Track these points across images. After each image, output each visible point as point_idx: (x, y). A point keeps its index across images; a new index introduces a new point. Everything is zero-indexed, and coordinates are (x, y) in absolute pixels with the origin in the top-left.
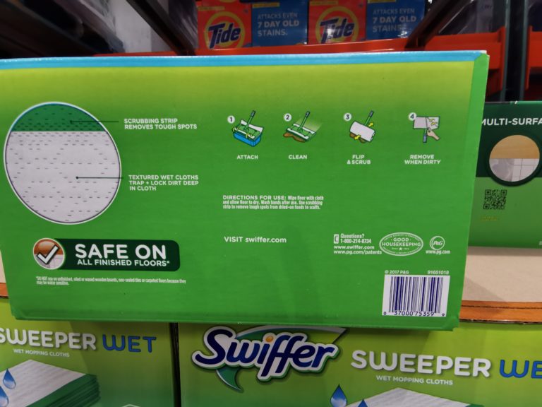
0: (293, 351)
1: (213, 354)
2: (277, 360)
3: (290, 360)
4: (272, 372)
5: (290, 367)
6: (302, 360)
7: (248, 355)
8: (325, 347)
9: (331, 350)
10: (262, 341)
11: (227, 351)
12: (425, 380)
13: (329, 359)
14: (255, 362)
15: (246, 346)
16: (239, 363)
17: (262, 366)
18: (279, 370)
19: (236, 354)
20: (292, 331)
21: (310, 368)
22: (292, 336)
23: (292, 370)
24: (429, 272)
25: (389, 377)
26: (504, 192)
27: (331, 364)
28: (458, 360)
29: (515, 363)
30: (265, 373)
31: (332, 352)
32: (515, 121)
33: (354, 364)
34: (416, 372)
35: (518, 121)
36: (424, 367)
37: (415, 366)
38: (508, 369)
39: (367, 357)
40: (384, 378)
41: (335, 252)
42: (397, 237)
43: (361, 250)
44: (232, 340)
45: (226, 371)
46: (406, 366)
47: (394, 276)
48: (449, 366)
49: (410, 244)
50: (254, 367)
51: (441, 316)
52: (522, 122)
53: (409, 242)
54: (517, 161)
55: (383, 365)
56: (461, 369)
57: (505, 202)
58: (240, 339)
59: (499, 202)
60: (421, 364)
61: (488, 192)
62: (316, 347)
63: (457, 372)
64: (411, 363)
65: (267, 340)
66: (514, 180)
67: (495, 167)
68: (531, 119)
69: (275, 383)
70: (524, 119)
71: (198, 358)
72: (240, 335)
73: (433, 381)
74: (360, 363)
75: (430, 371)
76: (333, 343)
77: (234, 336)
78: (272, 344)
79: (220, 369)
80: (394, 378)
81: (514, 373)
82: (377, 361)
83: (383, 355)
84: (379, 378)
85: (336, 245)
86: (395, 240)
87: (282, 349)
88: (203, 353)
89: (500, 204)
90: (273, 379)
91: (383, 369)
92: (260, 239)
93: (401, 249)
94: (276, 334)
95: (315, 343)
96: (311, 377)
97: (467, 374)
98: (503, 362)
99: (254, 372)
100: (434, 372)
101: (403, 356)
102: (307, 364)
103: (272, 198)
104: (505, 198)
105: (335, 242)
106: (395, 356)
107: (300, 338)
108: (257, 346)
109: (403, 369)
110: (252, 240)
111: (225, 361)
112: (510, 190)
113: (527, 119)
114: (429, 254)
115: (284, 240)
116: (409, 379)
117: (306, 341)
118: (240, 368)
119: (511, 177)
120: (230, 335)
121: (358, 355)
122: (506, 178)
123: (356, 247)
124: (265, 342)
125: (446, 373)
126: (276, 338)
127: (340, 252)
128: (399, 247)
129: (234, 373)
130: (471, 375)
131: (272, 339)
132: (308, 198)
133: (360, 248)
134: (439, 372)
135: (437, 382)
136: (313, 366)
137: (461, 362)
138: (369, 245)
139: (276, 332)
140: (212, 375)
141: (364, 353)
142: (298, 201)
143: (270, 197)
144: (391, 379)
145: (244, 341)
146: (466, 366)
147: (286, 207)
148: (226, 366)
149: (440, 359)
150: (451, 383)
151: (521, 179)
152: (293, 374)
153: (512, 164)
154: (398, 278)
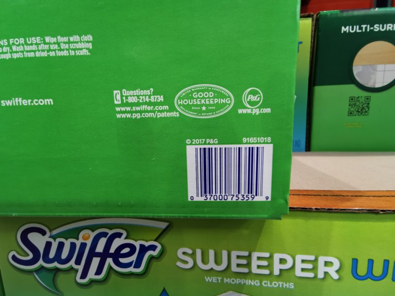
0: (112, 250)
1: (28, 255)
2: (96, 261)
3: (109, 261)
4: (91, 274)
5: (110, 268)
6: (122, 260)
7: (64, 255)
8: (147, 244)
9: (153, 248)
10: (78, 239)
11: (41, 251)
12: (261, 283)
13: (152, 258)
14: (72, 263)
15: (61, 245)
16: (56, 264)
17: (80, 268)
18: (98, 272)
19: (52, 255)
20: (110, 227)
21: (131, 269)
22: (110, 232)
23: (112, 272)
24: (245, 140)
25: (220, 278)
26: (368, 98)
27: (155, 264)
28: (299, 258)
29: (371, 262)
30: (84, 276)
31: (154, 250)
32: (377, 28)
33: (179, 264)
34: (250, 272)
35: (379, 27)
36: (259, 267)
37: (248, 265)
38: (362, 270)
39: (193, 255)
40: (214, 279)
41: (118, 116)
42: (198, 91)
43: (151, 111)
44: (47, 238)
45: (44, 273)
46: (238, 265)
47: (199, 147)
48: (288, 265)
49: (216, 101)
50: (72, 269)
51: (265, 200)
52: (383, 28)
53: (214, 97)
54: (380, 67)
55: (211, 264)
56: (303, 270)
57: (369, 108)
58: (54, 238)
59: (363, 108)
60: (255, 263)
61: (352, 99)
62: (137, 244)
63: (298, 273)
64: (244, 262)
65: (84, 238)
66: (378, 85)
67: (359, 74)
68: (391, 25)
69: (95, 287)
70: (385, 25)
71: (14, 258)
72: (55, 232)
73: (271, 284)
74: (186, 262)
75: (267, 272)
76: (155, 240)
77: (48, 234)
78: (89, 243)
79: (38, 271)
80: (225, 279)
81: (370, 275)
82: (204, 261)
83: (211, 253)
84: (208, 279)
85: (118, 106)
86: (195, 95)
87: (100, 248)
88: (18, 253)
89: (364, 111)
90: (92, 282)
91: (212, 269)
92: (18, 101)
93: (204, 108)
94: (93, 231)
95: (136, 241)
96: (133, 280)
97: (311, 275)
98: (355, 262)
99: (72, 274)
100: (271, 273)
101: (234, 254)
102: (128, 265)
103: (25, 41)
104: (368, 104)
105: (116, 102)
106: (225, 253)
107: (119, 235)
108: (73, 246)
109: (234, 268)
110: (9, 103)
111: (41, 262)
112: (374, 96)
113: (388, 25)
114: (242, 114)
115: (50, 101)
116: (242, 281)
117: (126, 238)
118: (57, 270)
119: (375, 83)
120: (43, 233)
121: (184, 253)
122: (369, 84)
123: (144, 107)
124: (81, 240)
125: (285, 274)
126: (93, 235)
127: (124, 116)
128: (202, 105)
129: (51, 275)
130: (316, 277)
131: (89, 237)
132: (71, 39)
133: (149, 108)
134: (276, 272)
135: (276, 284)
136: (135, 267)
137: (303, 261)
138: (161, 104)
139: (92, 228)
140: (30, 277)
141: (190, 251)
142: (58, 44)
143: (22, 41)
144: (222, 280)
145: (59, 240)
146: (310, 266)
147: (45, 54)
148: (42, 268)
149: (277, 257)
150: (291, 285)
151: (385, 84)
152: (113, 277)
153: (375, 70)
154: (205, 149)
